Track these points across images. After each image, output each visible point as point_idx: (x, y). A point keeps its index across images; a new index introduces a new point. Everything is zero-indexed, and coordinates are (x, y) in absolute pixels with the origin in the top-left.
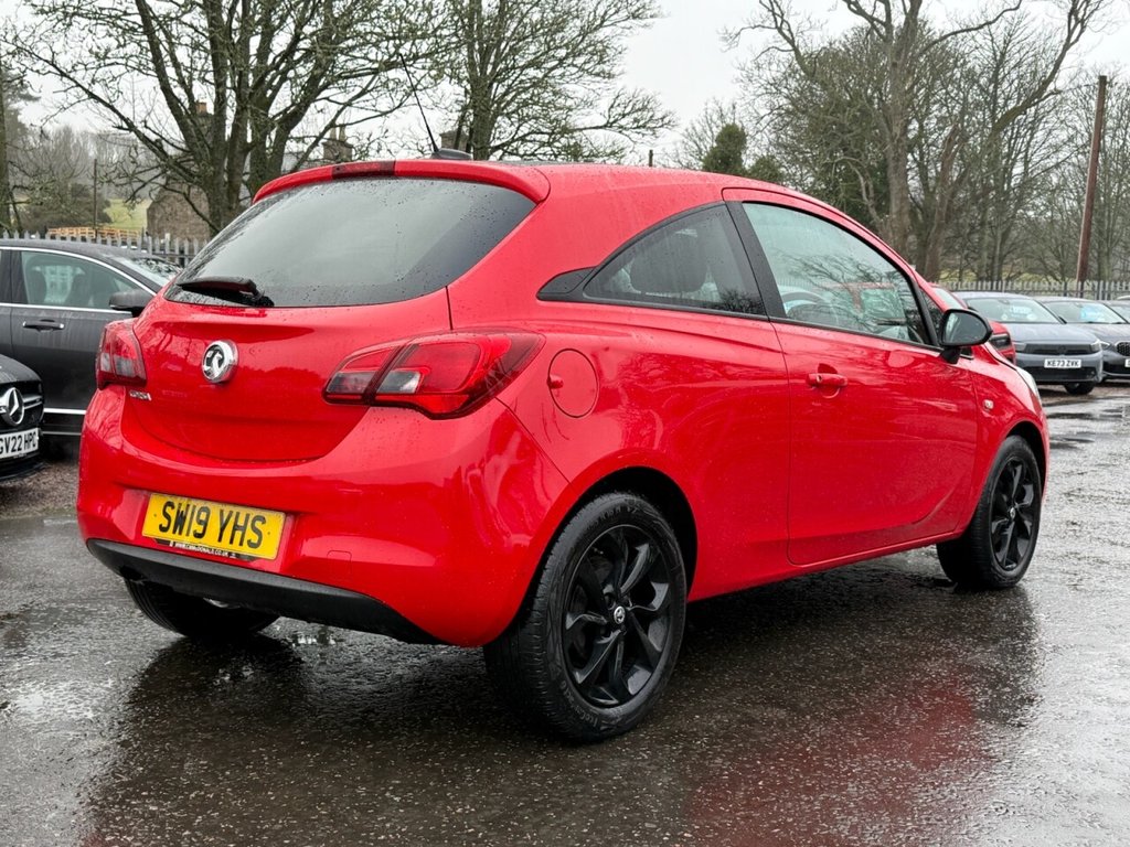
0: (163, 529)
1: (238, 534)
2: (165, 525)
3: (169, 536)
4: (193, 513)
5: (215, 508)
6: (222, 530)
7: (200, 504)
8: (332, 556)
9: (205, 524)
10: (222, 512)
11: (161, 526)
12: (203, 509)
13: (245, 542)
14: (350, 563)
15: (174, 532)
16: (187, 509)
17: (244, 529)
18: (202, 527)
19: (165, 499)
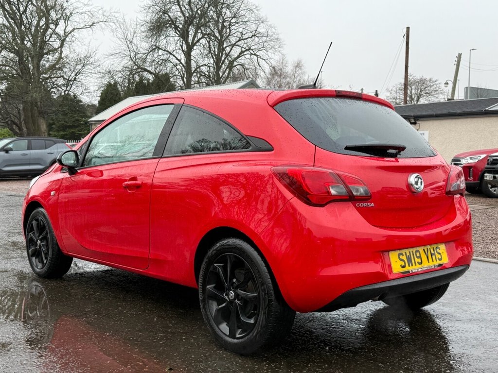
0: (403, 267)
1: (433, 257)
2: (403, 264)
3: (407, 268)
4: (413, 255)
5: (421, 249)
6: (428, 257)
7: (414, 250)
9: (420, 257)
10: (424, 250)
11: (401, 266)
12: (417, 251)
13: (437, 260)
15: (409, 266)
16: (410, 254)
17: (434, 254)
18: (420, 259)
19: (397, 252)
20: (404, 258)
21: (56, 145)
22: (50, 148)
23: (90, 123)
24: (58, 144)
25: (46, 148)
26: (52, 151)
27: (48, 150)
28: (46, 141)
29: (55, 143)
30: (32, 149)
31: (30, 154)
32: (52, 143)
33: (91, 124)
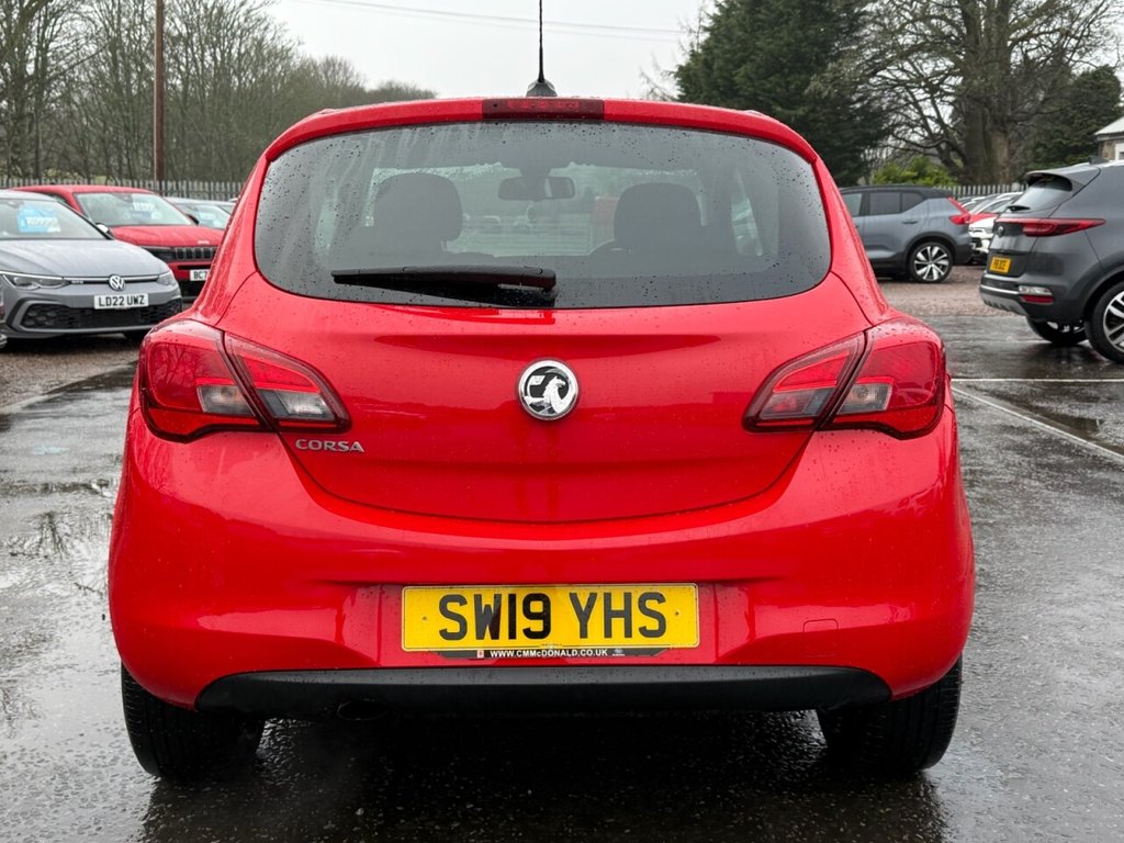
0: (453, 637)
1: (618, 620)
2: (454, 629)
3: (469, 643)
4: (513, 605)
5: (558, 592)
6: (583, 621)
7: (524, 591)
8: (810, 628)
9: (544, 617)
10: (574, 596)
11: (443, 631)
13: (636, 633)
14: (837, 632)
15: (480, 636)
16: (498, 602)
17: (625, 614)
18: (541, 622)
19: (439, 593)
20: (468, 612)
21: (925, 202)
22: (909, 211)
23: (1099, 139)
24: (930, 201)
25: (901, 211)
26: (915, 218)
27: (906, 216)
28: (904, 195)
29: (925, 198)
30: (869, 214)
31: (864, 224)
32: (917, 197)
33: (1102, 142)
